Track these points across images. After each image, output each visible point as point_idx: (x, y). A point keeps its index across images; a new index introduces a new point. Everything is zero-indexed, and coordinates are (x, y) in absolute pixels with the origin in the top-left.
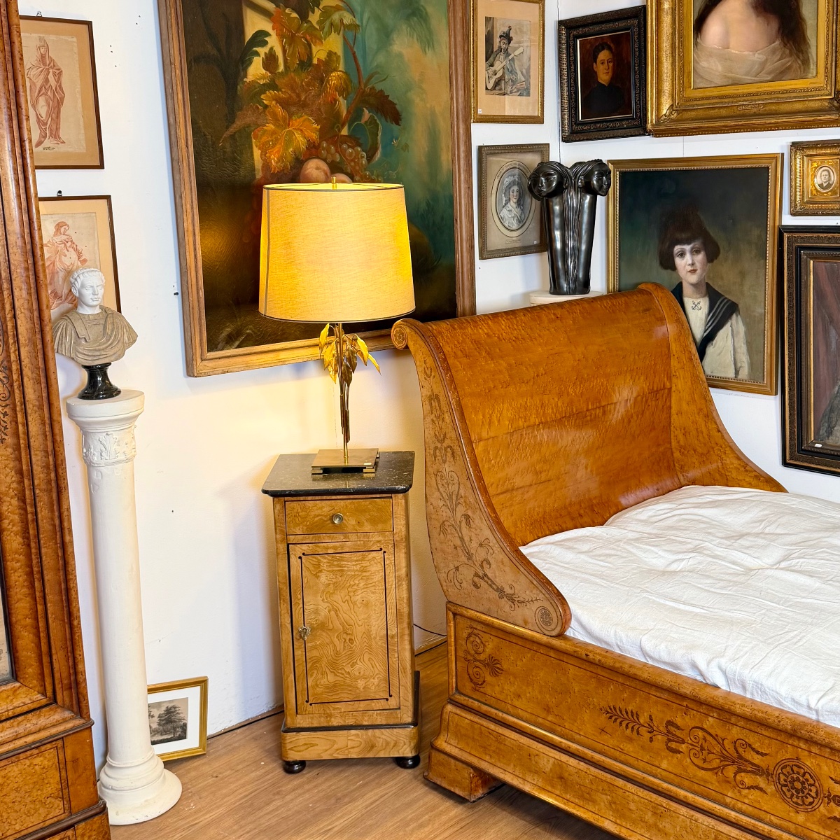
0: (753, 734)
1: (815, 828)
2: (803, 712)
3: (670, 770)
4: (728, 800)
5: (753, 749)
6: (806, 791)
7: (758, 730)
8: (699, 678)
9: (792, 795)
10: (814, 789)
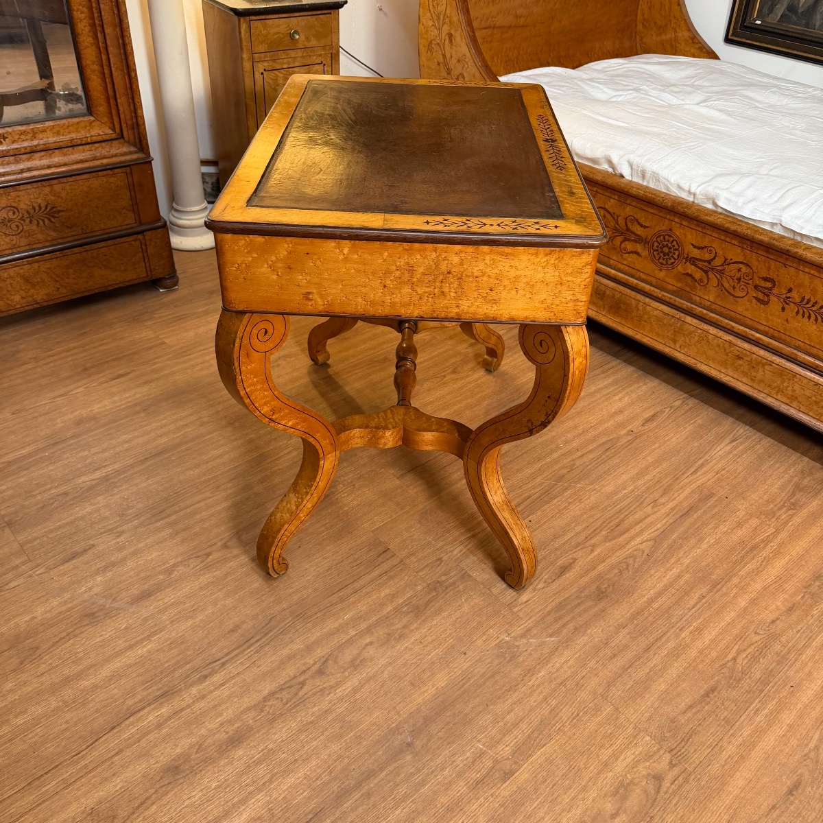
0: (641, 211)
1: (671, 281)
2: (684, 196)
4: (612, 262)
5: (639, 223)
6: (671, 255)
7: (646, 208)
8: (610, 170)
9: (660, 258)
10: (677, 253)
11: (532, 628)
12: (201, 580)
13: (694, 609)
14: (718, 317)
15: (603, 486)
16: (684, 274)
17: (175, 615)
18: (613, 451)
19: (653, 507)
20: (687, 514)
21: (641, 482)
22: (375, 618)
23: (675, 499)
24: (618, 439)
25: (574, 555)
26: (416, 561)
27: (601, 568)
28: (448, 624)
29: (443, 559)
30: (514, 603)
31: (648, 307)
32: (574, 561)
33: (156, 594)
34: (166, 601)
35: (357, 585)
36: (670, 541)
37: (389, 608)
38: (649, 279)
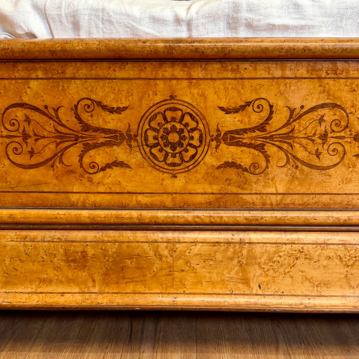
5: (105, 108)
6: (185, 143)
9: (167, 155)
10: (196, 135)
16: (219, 167)
31: (178, 245)
38: (157, 199)
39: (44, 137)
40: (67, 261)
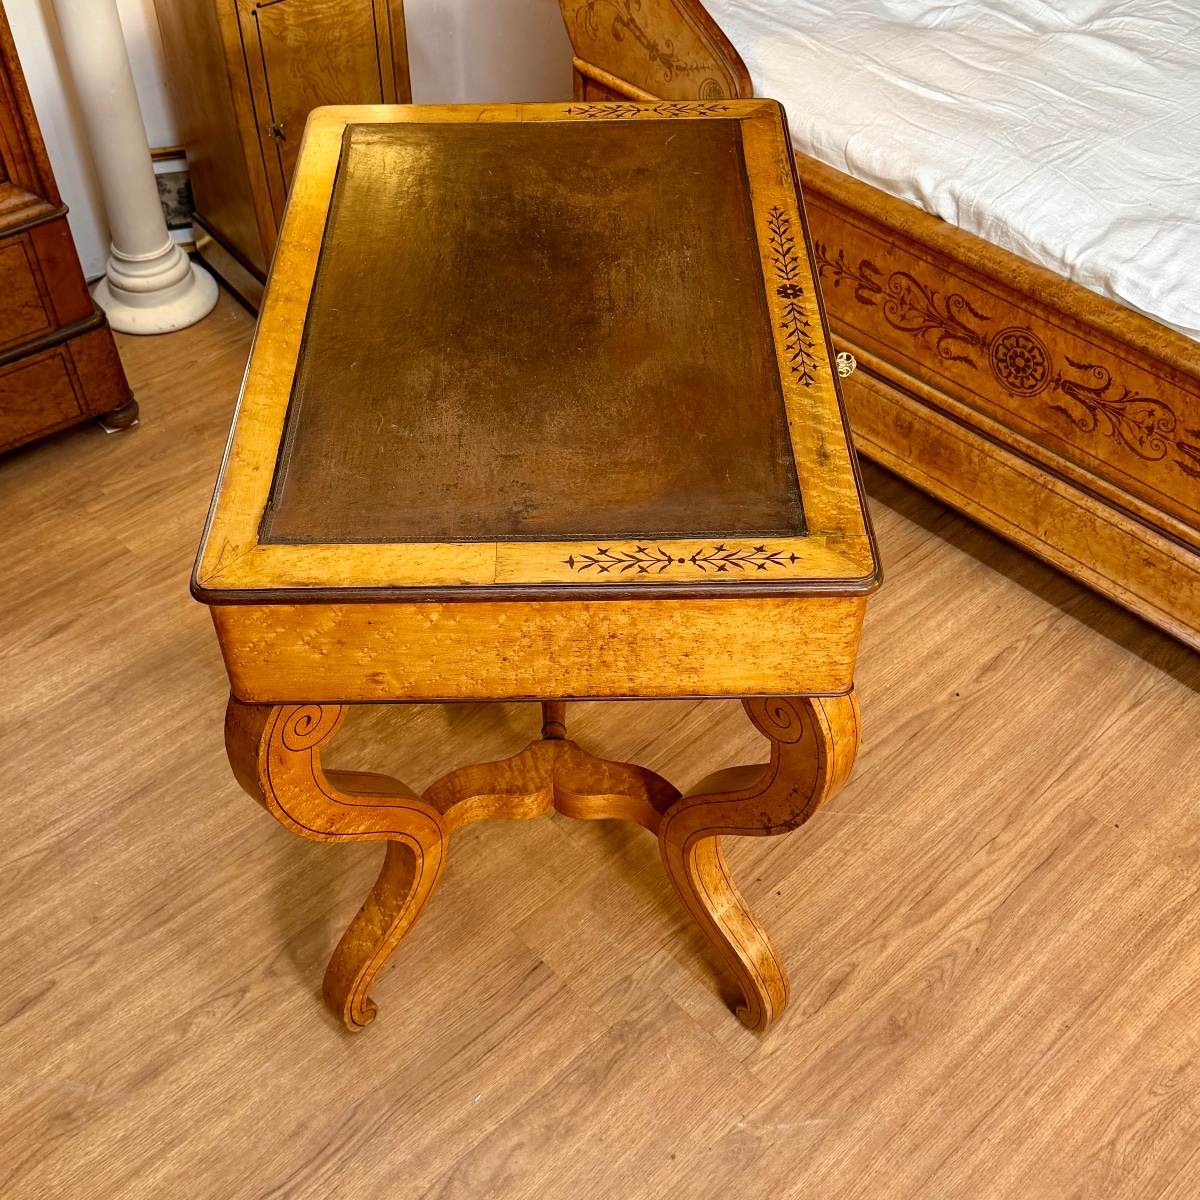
0: (975, 289)
1: (1029, 417)
2: (1054, 267)
3: (855, 325)
4: (924, 370)
5: (971, 310)
6: (1029, 371)
7: (984, 286)
8: (919, 204)
9: (1010, 374)
10: (1040, 369)
11: (782, 1102)
12: (236, 1041)
13: (1051, 1052)
14: (1112, 488)
15: (905, 814)
16: (1052, 407)
17: (201, 1109)
18: (923, 738)
19: (989, 853)
20: (1045, 864)
21: (968, 802)
22: (524, 1099)
23: (1027, 833)
24: (932, 712)
25: (854, 958)
26: (588, 986)
27: (897, 980)
28: (644, 1103)
29: (634, 977)
30: (753, 1058)
31: (988, 459)
32: (853, 971)
33: (166, 1070)
34: (183, 1084)
35: (492, 1036)
36: (1016, 919)
37: (547, 1078)
38: (991, 408)
39: (916, 310)
40: (896, 424)
